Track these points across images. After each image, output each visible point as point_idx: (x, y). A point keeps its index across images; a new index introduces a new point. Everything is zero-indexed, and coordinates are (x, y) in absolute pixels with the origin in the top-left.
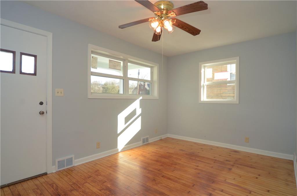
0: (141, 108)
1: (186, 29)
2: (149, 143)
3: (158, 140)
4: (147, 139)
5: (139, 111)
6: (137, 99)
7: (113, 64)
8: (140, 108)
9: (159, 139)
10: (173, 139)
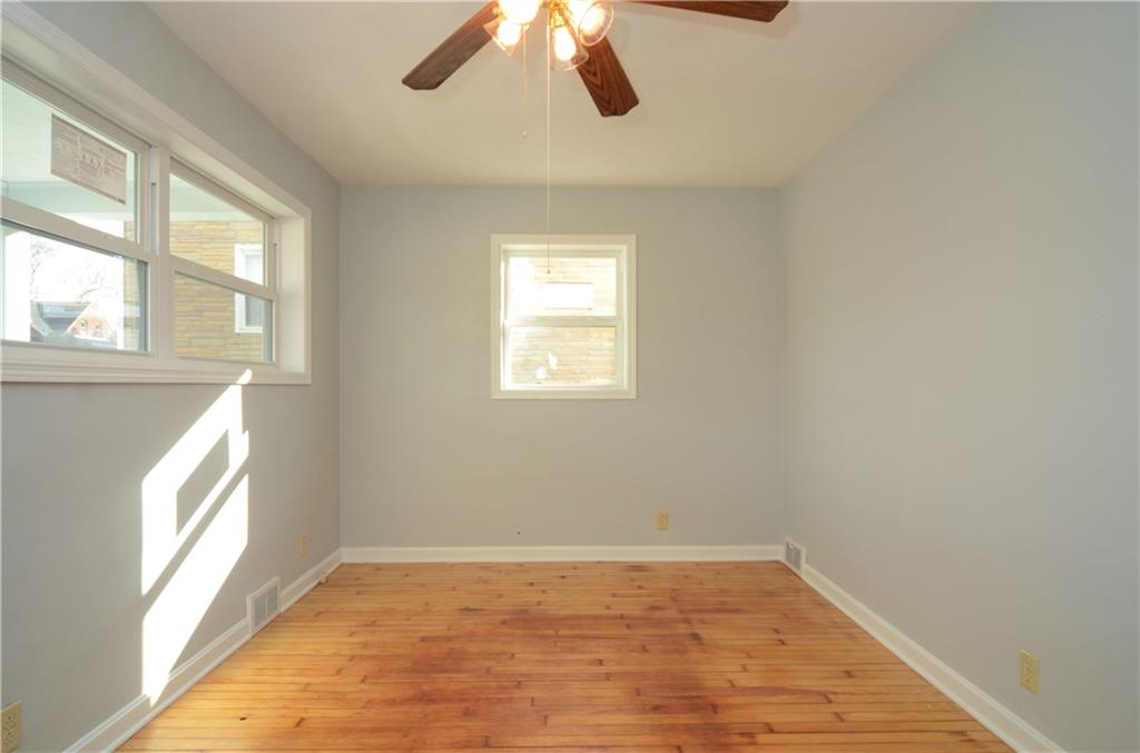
0: (247, 432)
1: (595, 74)
2: (279, 616)
3: (312, 590)
4: (272, 595)
5: (239, 451)
6: (227, 385)
7: (80, 154)
8: (244, 432)
9: (316, 583)
10: (378, 568)
